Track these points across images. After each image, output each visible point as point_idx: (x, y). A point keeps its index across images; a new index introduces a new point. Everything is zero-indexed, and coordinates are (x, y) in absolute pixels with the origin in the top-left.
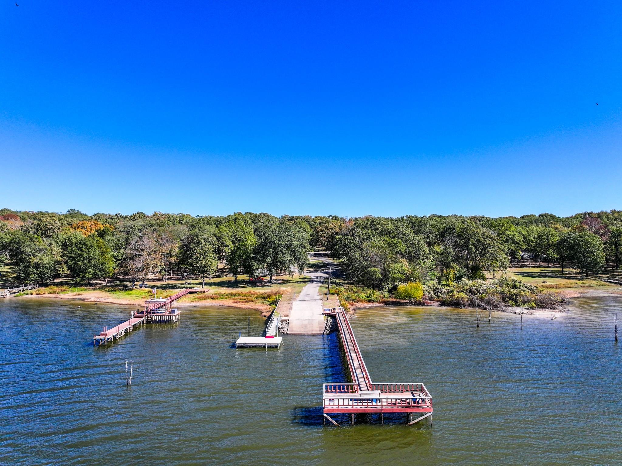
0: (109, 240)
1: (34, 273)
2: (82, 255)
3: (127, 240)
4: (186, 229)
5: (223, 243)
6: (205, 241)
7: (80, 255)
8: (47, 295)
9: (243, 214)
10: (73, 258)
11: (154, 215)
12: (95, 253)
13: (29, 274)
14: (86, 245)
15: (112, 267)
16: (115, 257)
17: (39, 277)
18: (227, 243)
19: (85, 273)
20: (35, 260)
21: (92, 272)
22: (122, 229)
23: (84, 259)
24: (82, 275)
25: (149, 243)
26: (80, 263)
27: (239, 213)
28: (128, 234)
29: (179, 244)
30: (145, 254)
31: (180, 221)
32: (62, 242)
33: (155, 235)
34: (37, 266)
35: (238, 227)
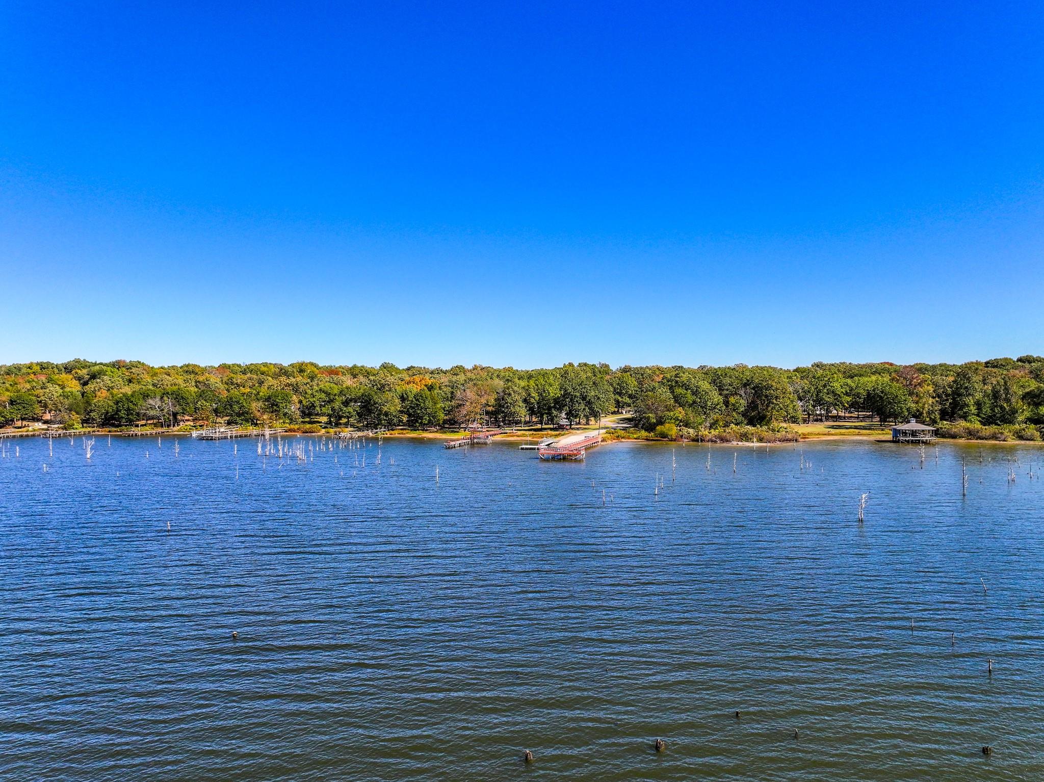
0: (438, 393)
1: (384, 420)
2: (420, 405)
3: (452, 393)
4: (502, 383)
5: (529, 395)
6: (514, 392)
7: (417, 405)
8: (397, 435)
9: (576, 364)
10: (413, 408)
11: (474, 369)
12: (429, 404)
13: (381, 420)
14: (422, 397)
15: (442, 416)
16: (444, 409)
17: (388, 423)
18: (533, 395)
19: (422, 419)
20: (385, 409)
21: (428, 419)
22: (448, 384)
23: (421, 408)
24: (420, 421)
25: (470, 394)
26: (419, 412)
27: (571, 364)
28: (452, 388)
29: (495, 396)
30: (468, 404)
31: (498, 376)
32: (399, 395)
33: (475, 388)
34: (386, 414)
35: (546, 382)
